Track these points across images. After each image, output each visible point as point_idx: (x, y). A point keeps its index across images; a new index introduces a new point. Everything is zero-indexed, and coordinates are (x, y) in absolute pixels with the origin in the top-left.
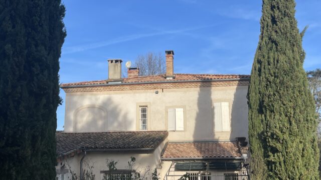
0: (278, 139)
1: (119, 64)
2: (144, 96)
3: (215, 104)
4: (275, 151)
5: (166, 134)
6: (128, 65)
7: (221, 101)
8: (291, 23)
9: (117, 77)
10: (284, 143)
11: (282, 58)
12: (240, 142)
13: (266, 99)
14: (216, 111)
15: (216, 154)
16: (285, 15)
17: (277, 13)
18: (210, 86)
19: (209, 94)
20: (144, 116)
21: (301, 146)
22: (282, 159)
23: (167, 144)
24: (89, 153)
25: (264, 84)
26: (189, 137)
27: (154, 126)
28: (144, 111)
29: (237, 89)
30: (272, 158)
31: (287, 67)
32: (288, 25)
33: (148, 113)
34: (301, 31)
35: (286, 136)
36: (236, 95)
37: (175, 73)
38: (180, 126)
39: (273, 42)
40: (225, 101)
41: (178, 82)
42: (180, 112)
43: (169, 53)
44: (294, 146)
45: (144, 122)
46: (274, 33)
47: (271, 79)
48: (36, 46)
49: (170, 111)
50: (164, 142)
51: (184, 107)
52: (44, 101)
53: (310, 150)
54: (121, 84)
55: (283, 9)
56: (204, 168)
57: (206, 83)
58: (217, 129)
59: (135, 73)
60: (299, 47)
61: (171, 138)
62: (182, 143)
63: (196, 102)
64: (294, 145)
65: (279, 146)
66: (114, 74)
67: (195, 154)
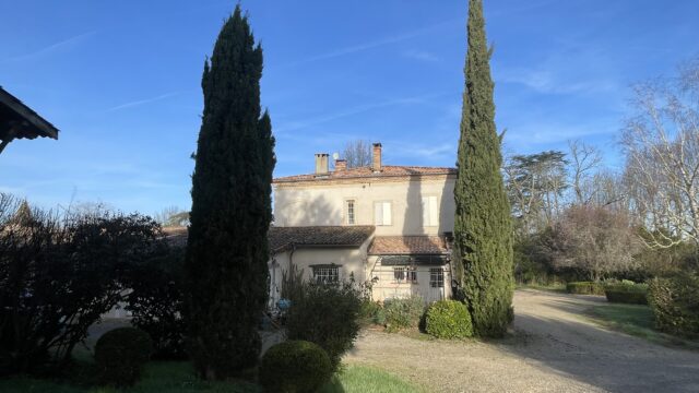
0: (472, 240)
1: (325, 157)
2: (352, 190)
3: (424, 199)
4: (470, 250)
5: (372, 229)
6: (336, 156)
7: (428, 195)
8: (489, 127)
9: (325, 171)
10: (479, 244)
11: (479, 162)
12: (447, 236)
13: (463, 202)
14: (425, 206)
15: (423, 249)
16: (484, 119)
17: (476, 118)
18: (419, 180)
19: (419, 188)
20: (351, 210)
21: (494, 247)
22: (476, 258)
23: (374, 238)
24: (298, 248)
25: (461, 187)
26: (398, 230)
27: (362, 220)
28: (351, 205)
29: (446, 183)
30: (467, 258)
31: (483, 170)
32: (487, 128)
33: (355, 208)
34: (498, 135)
35: (481, 238)
36: (444, 189)
37: (383, 164)
38: (387, 220)
39: (471, 146)
40: (433, 195)
41: (385, 176)
42: (387, 206)
43: (377, 145)
44: (487, 247)
45: (352, 217)
46: (471, 138)
47: (468, 182)
48: (253, 174)
49: (377, 205)
50: (371, 238)
51: (391, 201)
52: (261, 220)
53: (504, 251)
54: (327, 178)
55: (481, 113)
56: (409, 263)
57: (416, 176)
58: (426, 224)
59: (343, 165)
60: (497, 151)
61: (378, 232)
62: (389, 238)
63: (406, 197)
64: (488, 245)
65: (474, 247)
66: (321, 168)
67: (402, 249)
